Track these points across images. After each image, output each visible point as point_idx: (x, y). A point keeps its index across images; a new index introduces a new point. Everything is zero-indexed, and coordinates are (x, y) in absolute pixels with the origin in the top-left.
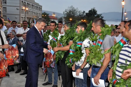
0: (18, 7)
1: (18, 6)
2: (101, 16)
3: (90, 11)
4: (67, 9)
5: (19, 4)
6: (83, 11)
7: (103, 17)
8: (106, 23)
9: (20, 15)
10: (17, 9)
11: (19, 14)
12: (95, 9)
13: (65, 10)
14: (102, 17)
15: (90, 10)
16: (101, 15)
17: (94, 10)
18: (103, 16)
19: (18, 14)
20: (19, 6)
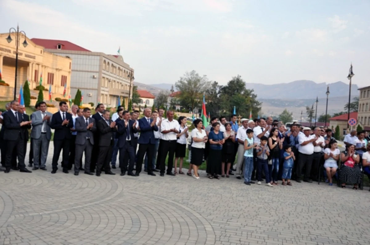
0: (96, 72)
1: (95, 70)
2: (253, 93)
3: (231, 83)
4: (182, 76)
5: (98, 67)
6: (212, 83)
7: (256, 96)
8: (262, 109)
9: (98, 90)
10: (94, 76)
11: (96, 87)
12: (241, 78)
13: (179, 79)
14: (253, 95)
15: (230, 80)
16: (251, 91)
17: (238, 79)
18: (255, 94)
19: (94, 88)
20: (98, 70)
